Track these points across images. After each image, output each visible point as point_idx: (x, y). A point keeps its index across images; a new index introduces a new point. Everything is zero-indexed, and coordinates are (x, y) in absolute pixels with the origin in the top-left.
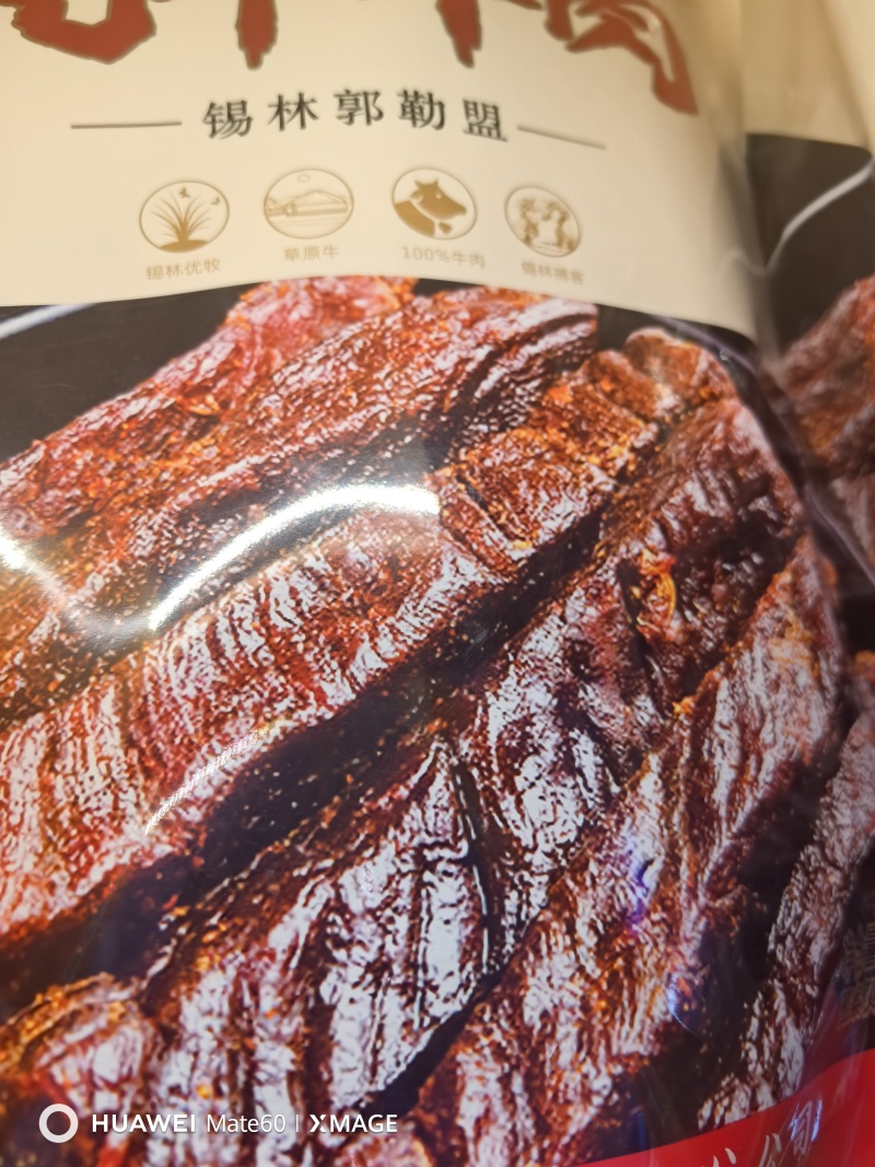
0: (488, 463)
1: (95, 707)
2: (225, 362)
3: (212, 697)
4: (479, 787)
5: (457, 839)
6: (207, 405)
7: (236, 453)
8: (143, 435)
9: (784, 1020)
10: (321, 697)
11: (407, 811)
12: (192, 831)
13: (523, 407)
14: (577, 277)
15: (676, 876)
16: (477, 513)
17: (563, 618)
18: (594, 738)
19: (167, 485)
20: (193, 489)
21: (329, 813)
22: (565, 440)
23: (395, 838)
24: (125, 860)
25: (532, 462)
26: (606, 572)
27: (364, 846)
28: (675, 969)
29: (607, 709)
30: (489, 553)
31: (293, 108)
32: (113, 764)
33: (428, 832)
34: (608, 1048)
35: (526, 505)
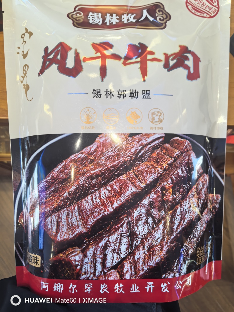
0: (139, 169)
1: (74, 208)
2: (95, 149)
3: (92, 209)
4: (131, 225)
5: (127, 233)
6: (92, 157)
7: (97, 167)
8: (81, 161)
9: (182, 263)
10: (108, 210)
11: (120, 228)
12: (89, 229)
13: (147, 158)
14: (162, 128)
15: (164, 240)
16: (136, 179)
17: (149, 197)
18: (152, 218)
19: (85, 172)
20: (90, 173)
21: (108, 228)
22: (154, 164)
23: (118, 232)
24: (79, 232)
25: (147, 168)
26: (159, 188)
27: (113, 233)
28: (161, 255)
29: (155, 213)
30: (137, 186)
31: (109, 93)
32: (77, 218)
33: (123, 232)
34: (147, 264)
35: (145, 177)
